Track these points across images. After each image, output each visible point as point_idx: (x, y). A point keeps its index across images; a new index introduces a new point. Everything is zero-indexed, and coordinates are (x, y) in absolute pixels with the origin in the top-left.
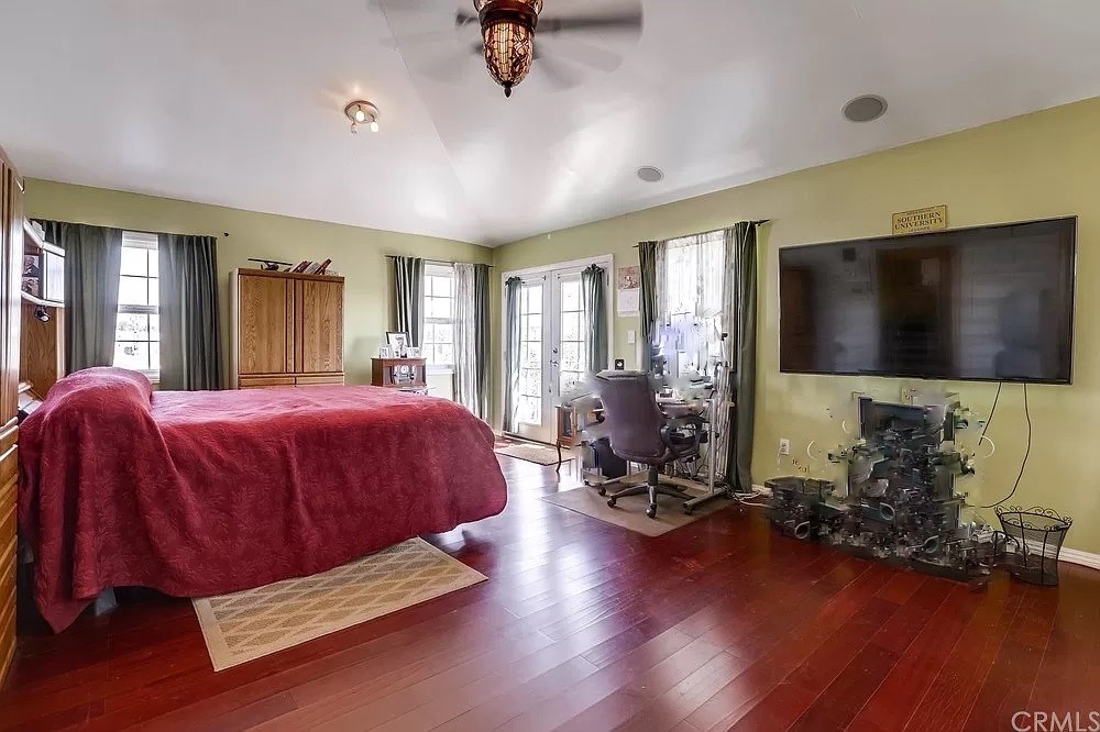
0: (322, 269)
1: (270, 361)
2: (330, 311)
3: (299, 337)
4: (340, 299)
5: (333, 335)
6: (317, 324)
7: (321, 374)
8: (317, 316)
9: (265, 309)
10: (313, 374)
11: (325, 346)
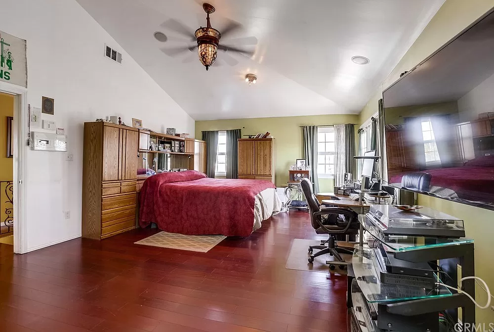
0: (265, 136)
1: (247, 170)
2: (267, 151)
3: (256, 162)
4: (270, 147)
5: (268, 161)
6: (262, 156)
7: (264, 175)
8: (262, 154)
9: (245, 152)
10: (261, 175)
11: (265, 165)
